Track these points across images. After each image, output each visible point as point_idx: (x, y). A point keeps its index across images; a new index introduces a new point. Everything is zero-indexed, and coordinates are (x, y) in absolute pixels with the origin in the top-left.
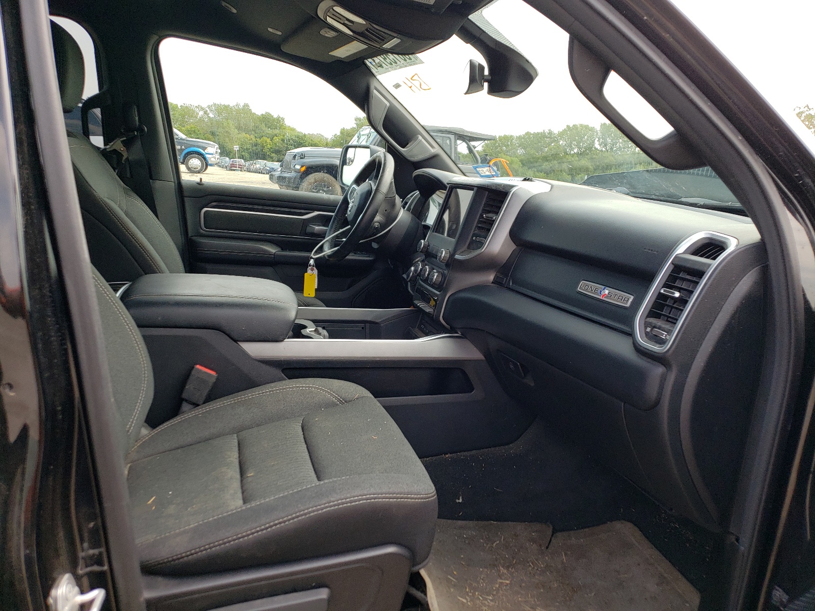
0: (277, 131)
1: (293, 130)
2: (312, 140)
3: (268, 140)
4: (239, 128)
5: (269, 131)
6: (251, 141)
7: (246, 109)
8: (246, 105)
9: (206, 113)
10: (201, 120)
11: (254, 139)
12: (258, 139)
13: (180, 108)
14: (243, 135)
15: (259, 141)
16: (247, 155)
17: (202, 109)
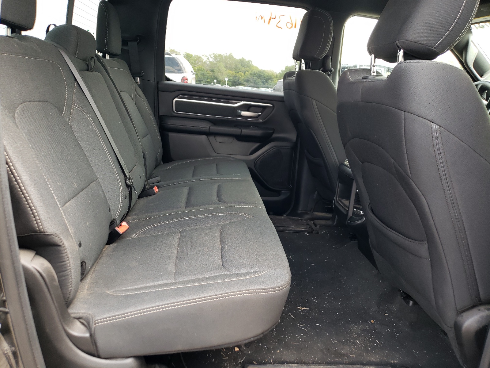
0: (247, 69)
1: (257, 68)
2: (268, 74)
3: (243, 74)
4: (226, 67)
5: (243, 69)
6: (233, 75)
7: (231, 56)
8: (231, 54)
9: (208, 58)
10: (205, 63)
11: (234, 74)
12: (237, 74)
13: (194, 56)
14: (229, 71)
15: (237, 75)
16: (230, 83)
17: (206, 56)
